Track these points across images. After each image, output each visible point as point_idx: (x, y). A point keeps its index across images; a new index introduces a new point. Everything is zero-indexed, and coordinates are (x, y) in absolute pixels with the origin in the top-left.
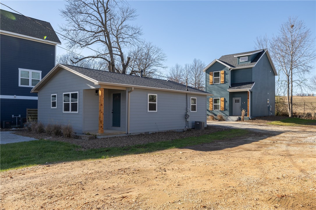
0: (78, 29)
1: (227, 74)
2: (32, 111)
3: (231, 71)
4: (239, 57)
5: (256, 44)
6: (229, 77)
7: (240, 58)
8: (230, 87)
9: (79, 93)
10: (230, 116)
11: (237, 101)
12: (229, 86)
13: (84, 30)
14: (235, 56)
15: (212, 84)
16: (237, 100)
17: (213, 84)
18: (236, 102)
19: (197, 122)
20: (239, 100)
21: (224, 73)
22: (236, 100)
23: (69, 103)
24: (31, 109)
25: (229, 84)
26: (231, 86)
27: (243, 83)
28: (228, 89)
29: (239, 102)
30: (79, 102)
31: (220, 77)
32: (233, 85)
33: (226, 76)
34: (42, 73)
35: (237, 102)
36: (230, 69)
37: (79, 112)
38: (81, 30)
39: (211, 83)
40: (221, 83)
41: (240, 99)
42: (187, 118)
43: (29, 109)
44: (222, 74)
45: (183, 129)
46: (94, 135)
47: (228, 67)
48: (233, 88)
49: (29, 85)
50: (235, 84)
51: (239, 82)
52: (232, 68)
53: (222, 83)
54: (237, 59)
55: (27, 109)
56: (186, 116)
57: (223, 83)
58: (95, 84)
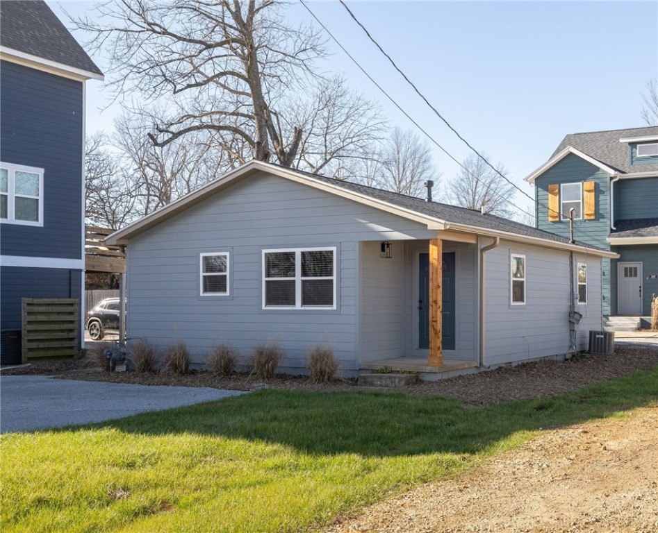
0: (139, 29)
1: (603, 192)
2: (38, 305)
3: (615, 183)
4: (633, 145)
5: (646, 101)
6: (608, 201)
7: (638, 146)
8: (612, 231)
9: (339, 252)
10: (611, 316)
11: (631, 272)
12: (608, 228)
13: (165, 32)
14: (622, 141)
15: (558, 219)
16: (631, 268)
17: (560, 222)
18: (626, 275)
19: (598, 334)
20: (636, 269)
21: (595, 187)
22: (626, 269)
23: (294, 281)
24: (36, 301)
25: (609, 222)
26: (614, 229)
27: (648, 219)
28: (609, 236)
29: (636, 275)
30: (339, 279)
31: (581, 201)
32: (621, 225)
33: (602, 197)
34: (45, 175)
35: (631, 276)
36: (611, 178)
37: (339, 306)
38: (154, 31)
39: (552, 217)
40: (586, 217)
41: (639, 266)
42: (574, 321)
43: (29, 300)
44: (589, 191)
45: (565, 355)
46: (410, 372)
47: (605, 173)
48: (622, 233)
49: (6, 217)
50: (625, 221)
51: (637, 216)
52: (620, 176)
53: (589, 218)
54: (629, 148)
55: (25, 300)
56: (573, 317)
57: (593, 217)
58: (429, 228)
